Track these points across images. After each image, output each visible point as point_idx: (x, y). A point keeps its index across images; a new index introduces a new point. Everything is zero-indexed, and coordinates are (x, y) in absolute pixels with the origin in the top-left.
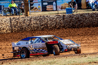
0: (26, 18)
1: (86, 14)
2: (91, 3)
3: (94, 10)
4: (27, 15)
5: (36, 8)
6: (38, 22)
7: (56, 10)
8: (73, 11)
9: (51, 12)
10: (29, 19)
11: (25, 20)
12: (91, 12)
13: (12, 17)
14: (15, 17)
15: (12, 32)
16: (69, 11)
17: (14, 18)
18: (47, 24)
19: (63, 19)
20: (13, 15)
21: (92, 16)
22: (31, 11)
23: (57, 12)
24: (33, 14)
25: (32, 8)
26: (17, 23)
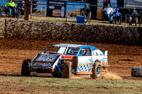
0: (26, 22)
1: (101, 26)
2: (108, 13)
3: (111, 22)
4: (27, 18)
5: (39, 12)
6: (40, 29)
7: (65, 17)
8: (86, 20)
9: (57, 19)
10: (29, 23)
11: (24, 24)
12: (107, 25)
13: (8, 19)
14: (12, 19)
15: (6, 37)
16: (80, 20)
17: (10, 20)
18: (50, 32)
19: (72, 29)
20: (9, 16)
21: (108, 29)
22: (32, 14)
23: (65, 19)
24: (34, 18)
25: (34, 11)
26: (14, 28)
